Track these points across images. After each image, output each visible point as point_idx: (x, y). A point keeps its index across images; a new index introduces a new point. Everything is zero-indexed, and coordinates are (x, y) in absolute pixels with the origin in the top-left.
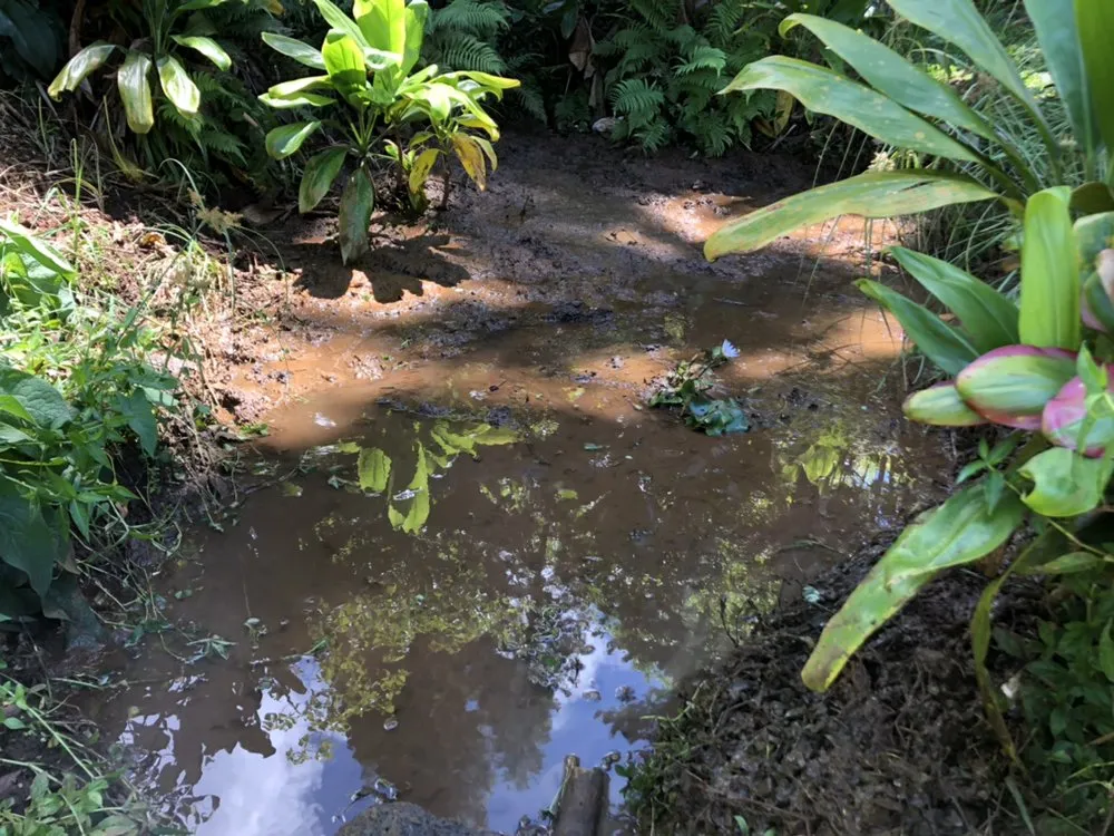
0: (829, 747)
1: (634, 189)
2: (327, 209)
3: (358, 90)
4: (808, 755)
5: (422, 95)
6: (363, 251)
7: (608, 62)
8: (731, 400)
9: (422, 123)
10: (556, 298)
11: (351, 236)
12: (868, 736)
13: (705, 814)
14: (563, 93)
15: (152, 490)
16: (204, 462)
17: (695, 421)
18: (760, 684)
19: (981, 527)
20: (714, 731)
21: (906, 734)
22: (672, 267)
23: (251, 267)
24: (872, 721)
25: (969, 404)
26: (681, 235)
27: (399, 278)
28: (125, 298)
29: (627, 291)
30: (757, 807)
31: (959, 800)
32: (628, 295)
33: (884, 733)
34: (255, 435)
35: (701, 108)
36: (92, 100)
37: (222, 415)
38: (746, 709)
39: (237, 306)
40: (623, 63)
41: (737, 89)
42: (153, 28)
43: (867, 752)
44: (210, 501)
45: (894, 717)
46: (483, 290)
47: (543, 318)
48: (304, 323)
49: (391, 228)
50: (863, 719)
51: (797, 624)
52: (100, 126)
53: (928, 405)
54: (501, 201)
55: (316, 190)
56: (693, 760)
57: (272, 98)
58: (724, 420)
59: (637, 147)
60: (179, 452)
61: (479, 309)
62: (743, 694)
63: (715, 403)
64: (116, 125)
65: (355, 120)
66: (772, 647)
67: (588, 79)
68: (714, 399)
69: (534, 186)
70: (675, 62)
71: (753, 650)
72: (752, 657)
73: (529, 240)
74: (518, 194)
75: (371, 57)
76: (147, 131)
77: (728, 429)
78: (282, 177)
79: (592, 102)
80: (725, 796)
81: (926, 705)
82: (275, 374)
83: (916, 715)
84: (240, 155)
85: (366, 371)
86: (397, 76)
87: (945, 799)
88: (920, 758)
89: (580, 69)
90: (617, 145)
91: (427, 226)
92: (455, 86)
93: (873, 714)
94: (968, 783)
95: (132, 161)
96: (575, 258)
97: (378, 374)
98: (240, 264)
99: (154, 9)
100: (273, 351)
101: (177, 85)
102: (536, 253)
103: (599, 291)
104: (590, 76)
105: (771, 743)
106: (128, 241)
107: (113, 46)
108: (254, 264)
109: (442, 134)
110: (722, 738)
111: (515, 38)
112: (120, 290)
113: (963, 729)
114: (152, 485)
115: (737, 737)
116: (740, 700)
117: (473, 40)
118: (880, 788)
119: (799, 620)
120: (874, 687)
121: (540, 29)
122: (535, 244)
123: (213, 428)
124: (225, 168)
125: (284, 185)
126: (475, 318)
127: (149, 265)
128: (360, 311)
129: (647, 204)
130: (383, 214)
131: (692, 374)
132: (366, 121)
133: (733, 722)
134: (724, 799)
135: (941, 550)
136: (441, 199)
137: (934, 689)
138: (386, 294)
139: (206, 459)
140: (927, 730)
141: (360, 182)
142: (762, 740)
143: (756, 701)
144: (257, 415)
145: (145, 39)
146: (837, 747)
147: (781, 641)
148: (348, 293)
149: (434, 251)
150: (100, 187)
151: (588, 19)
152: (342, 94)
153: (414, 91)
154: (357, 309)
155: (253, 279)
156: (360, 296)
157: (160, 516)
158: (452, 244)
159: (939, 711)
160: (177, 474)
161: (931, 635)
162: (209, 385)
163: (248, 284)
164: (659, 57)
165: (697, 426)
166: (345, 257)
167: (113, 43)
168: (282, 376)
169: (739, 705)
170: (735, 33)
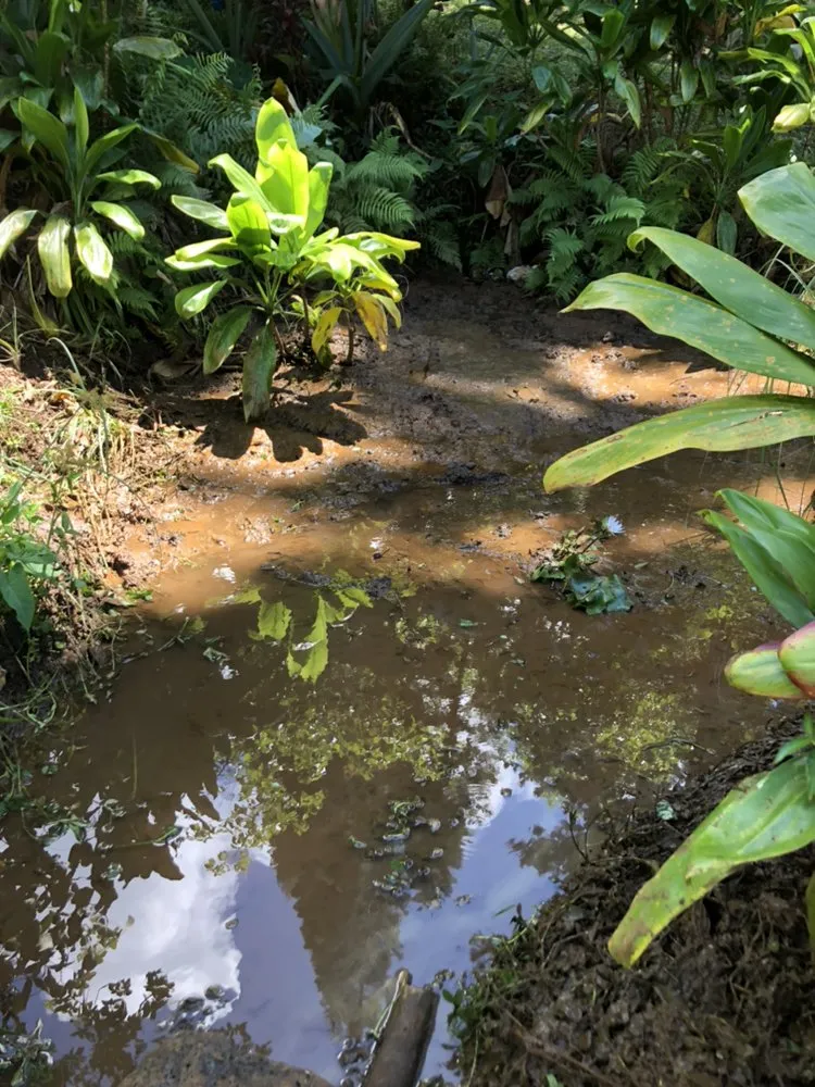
0: (656, 1001)
1: (542, 341)
2: (234, 364)
3: (263, 251)
4: (633, 1008)
5: (324, 258)
6: (265, 409)
7: (525, 210)
8: (616, 576)
9: (327, 281)
10: (448, 459)
11: (253, 394)
12: (699, 992)
13: (519, 1064)
14: (479, 241)
15: (32, 659)
16: (86, 629)
17: (575, 600)
18: (597, 914)
19: (801, 811)
20: (544, 964)
21: (739, 992)
22: (572, 425)
23: (156, 425)
24: (706, 974)
25: (791, 677)
26: (585, 392)
27: (298, 436)
28: (30, 456)
29: (523, 452)
30: (573, 1066)
31: (784, 1078)
32: (524, 457)
33: (717, 990)
34: (140, 601)
35: (616, 257)
36: (16, 259)
37: (111, 581)
38: (579, 942)
39: (137, 466)
40: (539, 211)
41: (579, 308)
42: (74, 193)
43: (696, 1011)
44: (88, 670)
45: (730, 971)
46: (381, 450)
47: (435, 480)
48: (201, 482)
49: (296, 383)
50: (696, 971)
51: (647, 844)
52: (23, 284)
53: (749, 672)
54: (408, 355)
55: (220, 351)
56: (518, 996)
57: (178, 260)
58: (606, 599)
59: (550, 296)
60: (62, 621)
61: (372, 470)
62: (578, 926)
63: (599, 580)
64: (38, 282)
65: (262, 279)
66: (617, 869)
67: (504, 227)
68: (599, 575)
69: (441, 337)
70: (591, 212)
71: (596, 874)
72: (592, 881)
73: (431, 397)
74: (424, 346)
75: (275, 222)
76: (66, 294)
77: (609, 609)
78: (194, 331)
79: (508, 250)
80: (542, 1047)
81: (764, 962)
82: (167, 536)
83: (752, 972)
84: (152, 311)
85: (255, 534)
86: (302, 236)
87: (770, 1076)
88: (750, 1024)
89: (496, 217)
90: (530, 294)
91: (331, 382)
92: (357, 248)
93: (708, 965)
94: (796, 1058)
95: (51, 317)
96: (475, 416)
97: (266, 538)
98: (144, 422)
99: (75, 173)
100: (170, 510)
101: (92, 251)
102: (436, 410)
103: (495, 452)
104: (506, 223)
105: (598, 987)
106: (40, 400)
107: (35, 212)
108: (158, 422)
109: (346, 292)
110: (551, 973)
111: (433, 186)
112: (28, 449)
113: (800, 994)
114: (31, 655)
115: (566, 975)
116: (574, 931)
117: (385, 191)
118: (701, 1058)
119: (649, 839)
120: (714, 931)
121: (457, 177)
122: (435, 401)
123: (99, 593)
124: (141, 324)
125: (195, 339)
126: (369, 479)
127: (56, 422)
128: (257, 470)
129: (553, 357)
130: (290, 368)
131: (578, 546)
132: (271, 281)
133: (564, 957)
134: (540, 1052)
135: (756, 833)
136: (347, 353)
137: (774, 945)
138: (286, 453)
139: (89, 626)
140: (760, 993)
141: (264, 340)
142: (590, 981)
143: (590, 934)
144: (144, 579)
145: (66, 203)
146: (664, 1002)
147: (627, 864)
148: (248, 452)
149: (335, 406)
150: (16, 347)
151: (506, 167)
152: (248, 255)
153: (315, 255)
154: (255, 468)
155: (156, 437)
156: (260, 455)
157: (38, 686)
158: (355, 401)
159: (777, 970)
160: (57, 643)
161: (785, 870)
162: (101, 548)
163: (151, 442)
164: (576, 206)
165: (577, 604)
166: (247, 415)
167: (34, 209)
168: (173, 539)
169: (572, 937)
170: (652, 182)
